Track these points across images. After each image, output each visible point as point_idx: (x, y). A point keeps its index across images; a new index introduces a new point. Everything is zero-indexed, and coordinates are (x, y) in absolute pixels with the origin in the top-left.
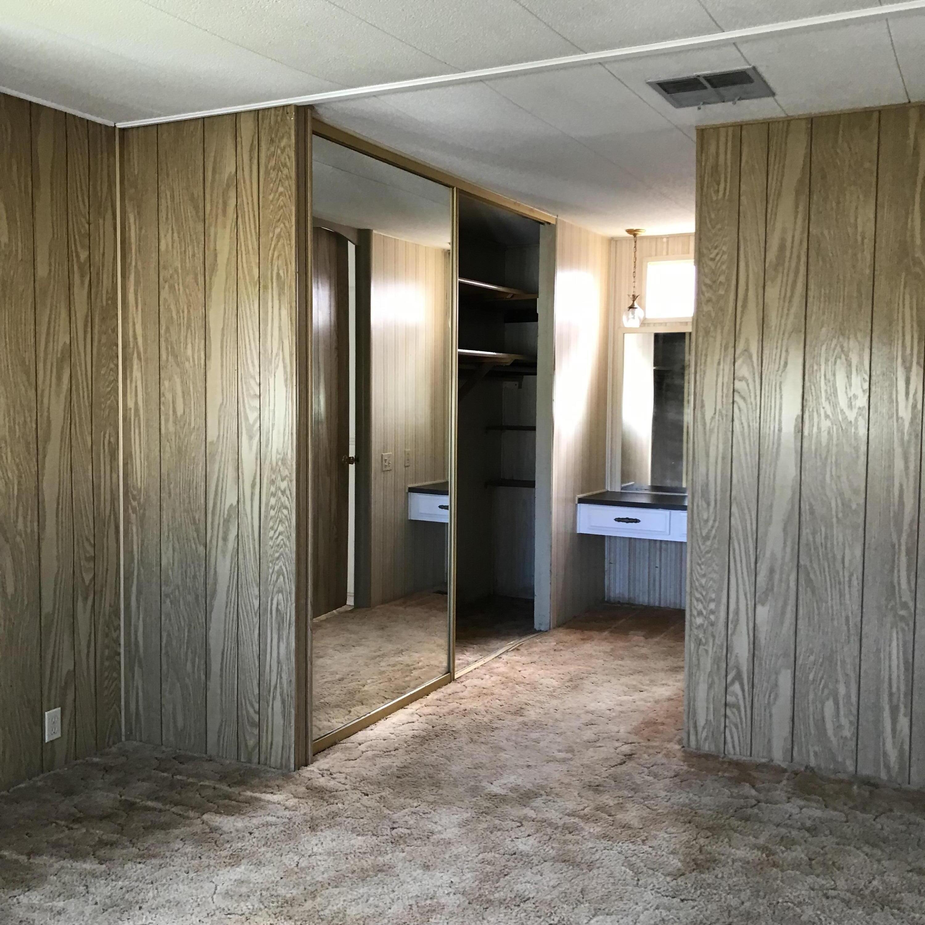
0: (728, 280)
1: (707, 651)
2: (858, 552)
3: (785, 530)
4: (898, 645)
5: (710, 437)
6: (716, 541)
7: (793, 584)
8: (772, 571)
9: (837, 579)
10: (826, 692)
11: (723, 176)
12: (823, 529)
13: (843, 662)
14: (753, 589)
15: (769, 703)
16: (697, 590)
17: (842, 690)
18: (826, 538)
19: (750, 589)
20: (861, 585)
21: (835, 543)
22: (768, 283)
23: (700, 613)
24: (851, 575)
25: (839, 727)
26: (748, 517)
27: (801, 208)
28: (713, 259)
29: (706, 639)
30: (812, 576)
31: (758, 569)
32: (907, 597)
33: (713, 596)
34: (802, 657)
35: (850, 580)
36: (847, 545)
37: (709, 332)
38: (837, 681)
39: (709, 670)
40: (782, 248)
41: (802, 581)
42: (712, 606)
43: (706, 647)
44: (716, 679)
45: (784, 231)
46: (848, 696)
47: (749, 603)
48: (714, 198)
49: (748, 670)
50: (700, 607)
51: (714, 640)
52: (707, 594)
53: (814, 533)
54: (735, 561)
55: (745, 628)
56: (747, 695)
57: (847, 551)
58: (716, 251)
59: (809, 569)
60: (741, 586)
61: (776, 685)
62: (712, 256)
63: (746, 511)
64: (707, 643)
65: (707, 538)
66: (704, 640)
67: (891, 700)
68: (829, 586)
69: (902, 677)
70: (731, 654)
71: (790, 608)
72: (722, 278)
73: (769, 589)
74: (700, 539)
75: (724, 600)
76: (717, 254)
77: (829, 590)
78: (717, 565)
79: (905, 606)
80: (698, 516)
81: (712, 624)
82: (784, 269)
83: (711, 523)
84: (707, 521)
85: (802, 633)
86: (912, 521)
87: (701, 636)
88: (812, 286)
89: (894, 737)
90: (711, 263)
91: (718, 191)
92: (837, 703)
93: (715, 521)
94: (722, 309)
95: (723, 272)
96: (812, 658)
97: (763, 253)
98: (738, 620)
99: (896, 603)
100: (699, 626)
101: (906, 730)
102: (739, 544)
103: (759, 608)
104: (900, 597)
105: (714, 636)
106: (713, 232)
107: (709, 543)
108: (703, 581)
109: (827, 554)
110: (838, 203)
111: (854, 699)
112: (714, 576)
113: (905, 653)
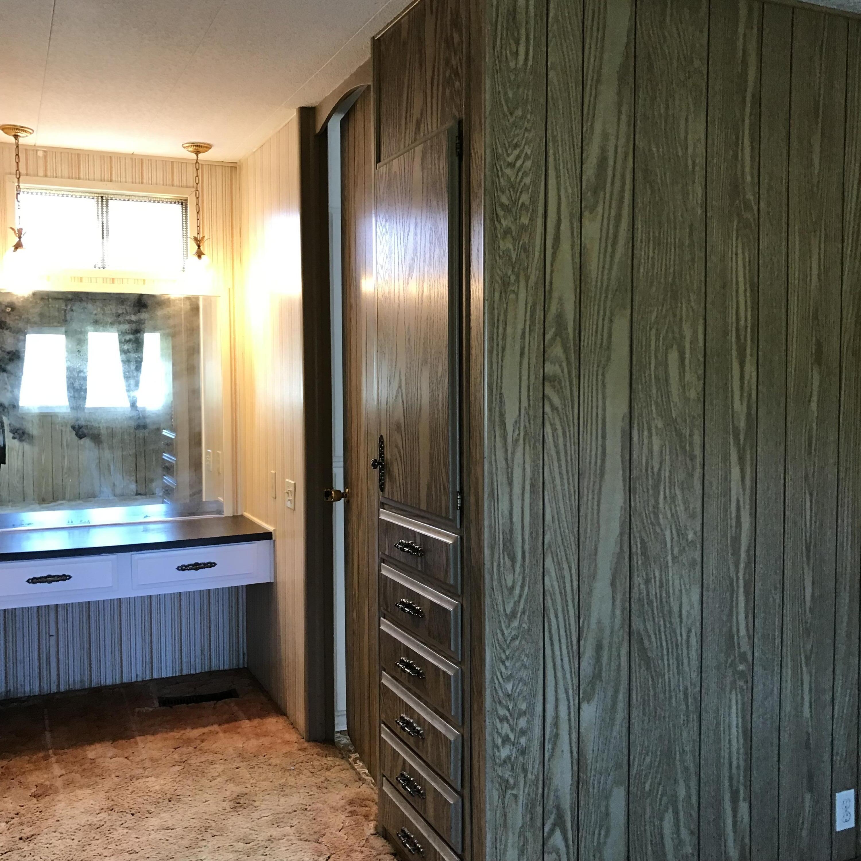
0: (533, 201)
1: (516, 796)
2: (696, 597)
3: (613, 584)
4: (737, 709)
5: (513, 453)
6: (526, 618)
7: (624, 659)
8: (599, 648)
9: (674, 639)
10: (665, 799)
11: (523, 31)
12: (657, 574)
13: (683, 752)
14: (576, 682)
15: (599, 843)
16: (500, 703)
17: (682, 792)
18: (661, 586)
19: (571, 681)
20: (699, 643)
21: (671, 591)
22: (586, 214)
23: (506, 740)
24: (689, 631)
25: (679, 844)
26: (566, 573)
27: (625, 108)
28: (512, 165)
29: (516, 778)
30: (646, 642)
31: (582, 649)
32: (745, 647)
33: (524, 706)
34: (636, 763)
35: (688, 641)
36: (684, 591)
37: (509, 284)
38: (676, 781)
39: (520, 823)
40: (603, 161)
41: (635, 655)
42: (522, 723)
43: (515, 792)
44: (529, 835)
45: (605, 136)
46: (689, 796)
47: (572, 703)
48: (512, 64)
49: (571, 808)
50: (505, 729)
51: (525, 776)
52: (515, 705)
53: (647, 582)
54: (552, 644)
55: (567, 741)
56: (571, 843)
57: (685, 600)
58: (516, 152)
59: (643, 633)
60: (561, 683)
61: (607, 814)
62: (510, 159)
63: (565, 566)
64: (516, 785)
65: (513, 615)
66: (511, 781)
67: (731, 786)
68: (665, 652)
69: (742, 751)
70: (549, 789)
71: (622, 697)
72: (525, 198)
73: (597, 676)
74: (503, 619)
75: (539, 708)
76: (518, 157)
77: (665, 658)
78: (527, 656)
79: (743, 657)
80: (500, 582)
81: (523, 752)
82: (605, 194)
83: (517, 591)
84: (513, 587)
85: (636, 728)
86: (749, 546)
87: (507, 774)
88: (639, 225)
89: (735, 832)
90: (508, 171)
91: (517, 53)
92: (676, 813)
93: (522, 587)
94: (525, 249)
95: (526, 188)
96: (648, 759)
97: (578, 165)
98: (557, 735)
99: (735, 656)
100: (505, 762)
101: (746, 819)
102: (557, 617)
103: (585, 706)
104: (739, 648)
105: (525, 771)
106: (512, 120)
107: (515, 623)
108: (509, 687)
109: (663, 607)
110: (667, 108)
111: (694, 800)
112: (524, 674)
113: (743, 717)
